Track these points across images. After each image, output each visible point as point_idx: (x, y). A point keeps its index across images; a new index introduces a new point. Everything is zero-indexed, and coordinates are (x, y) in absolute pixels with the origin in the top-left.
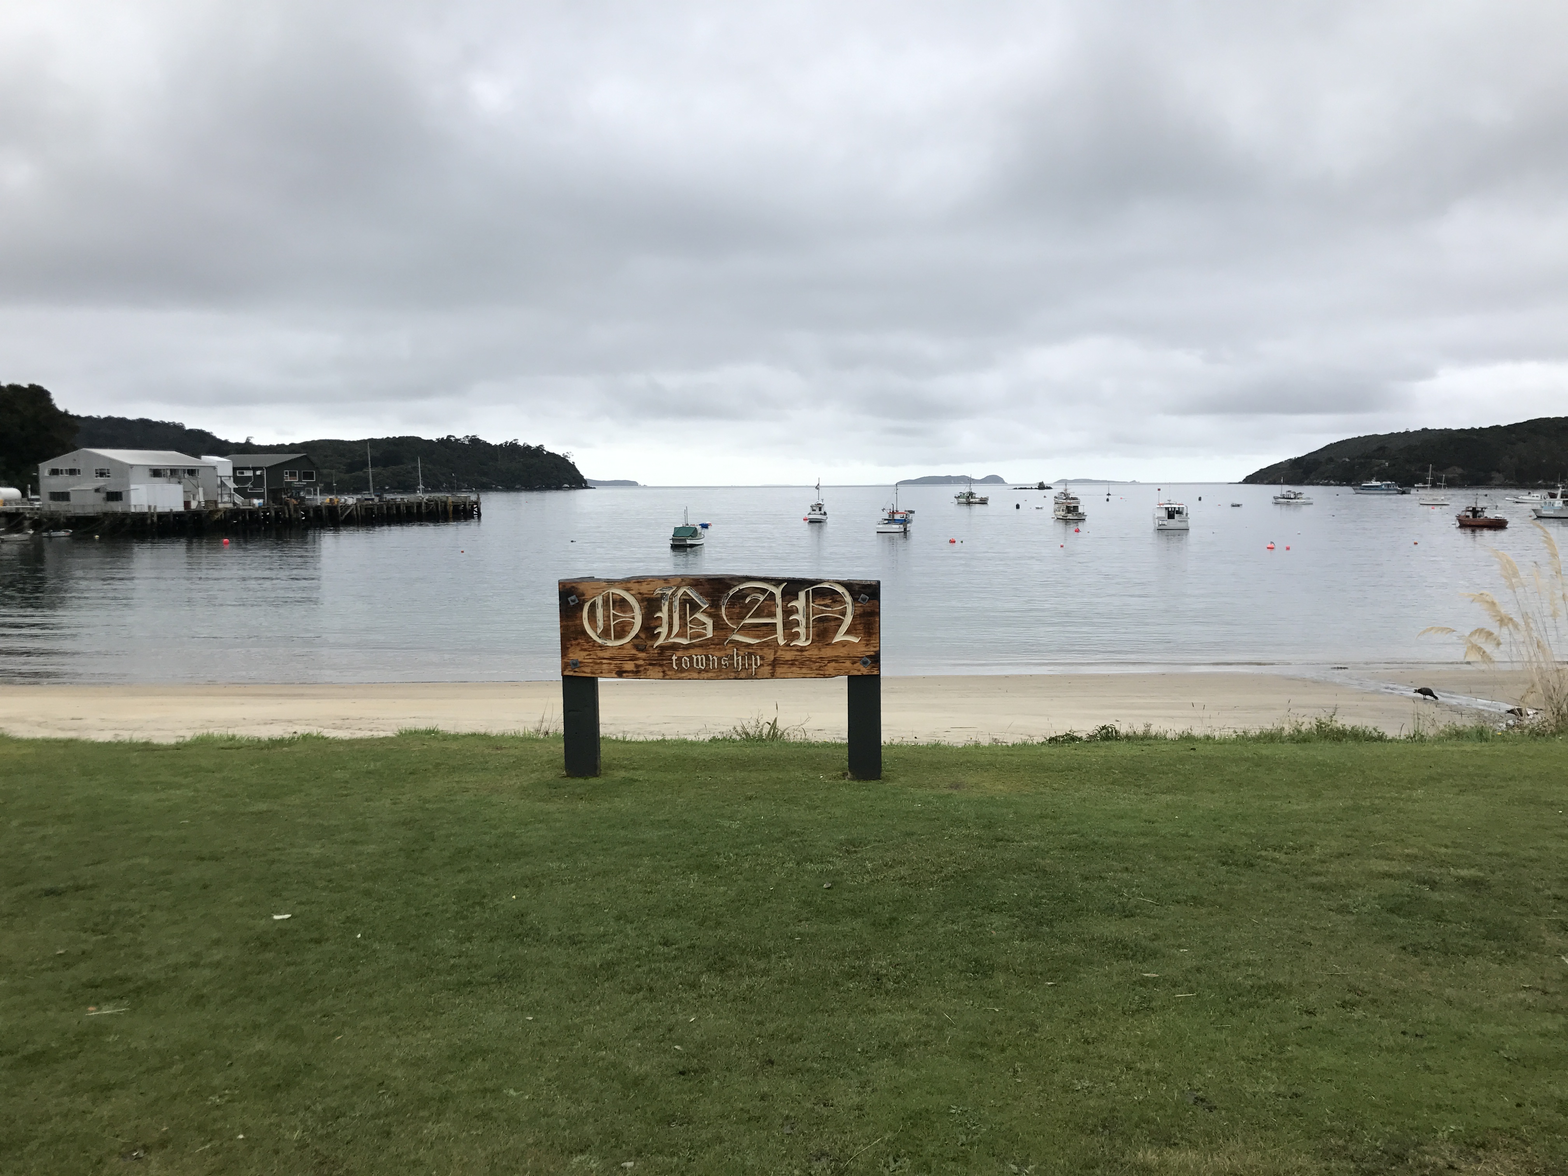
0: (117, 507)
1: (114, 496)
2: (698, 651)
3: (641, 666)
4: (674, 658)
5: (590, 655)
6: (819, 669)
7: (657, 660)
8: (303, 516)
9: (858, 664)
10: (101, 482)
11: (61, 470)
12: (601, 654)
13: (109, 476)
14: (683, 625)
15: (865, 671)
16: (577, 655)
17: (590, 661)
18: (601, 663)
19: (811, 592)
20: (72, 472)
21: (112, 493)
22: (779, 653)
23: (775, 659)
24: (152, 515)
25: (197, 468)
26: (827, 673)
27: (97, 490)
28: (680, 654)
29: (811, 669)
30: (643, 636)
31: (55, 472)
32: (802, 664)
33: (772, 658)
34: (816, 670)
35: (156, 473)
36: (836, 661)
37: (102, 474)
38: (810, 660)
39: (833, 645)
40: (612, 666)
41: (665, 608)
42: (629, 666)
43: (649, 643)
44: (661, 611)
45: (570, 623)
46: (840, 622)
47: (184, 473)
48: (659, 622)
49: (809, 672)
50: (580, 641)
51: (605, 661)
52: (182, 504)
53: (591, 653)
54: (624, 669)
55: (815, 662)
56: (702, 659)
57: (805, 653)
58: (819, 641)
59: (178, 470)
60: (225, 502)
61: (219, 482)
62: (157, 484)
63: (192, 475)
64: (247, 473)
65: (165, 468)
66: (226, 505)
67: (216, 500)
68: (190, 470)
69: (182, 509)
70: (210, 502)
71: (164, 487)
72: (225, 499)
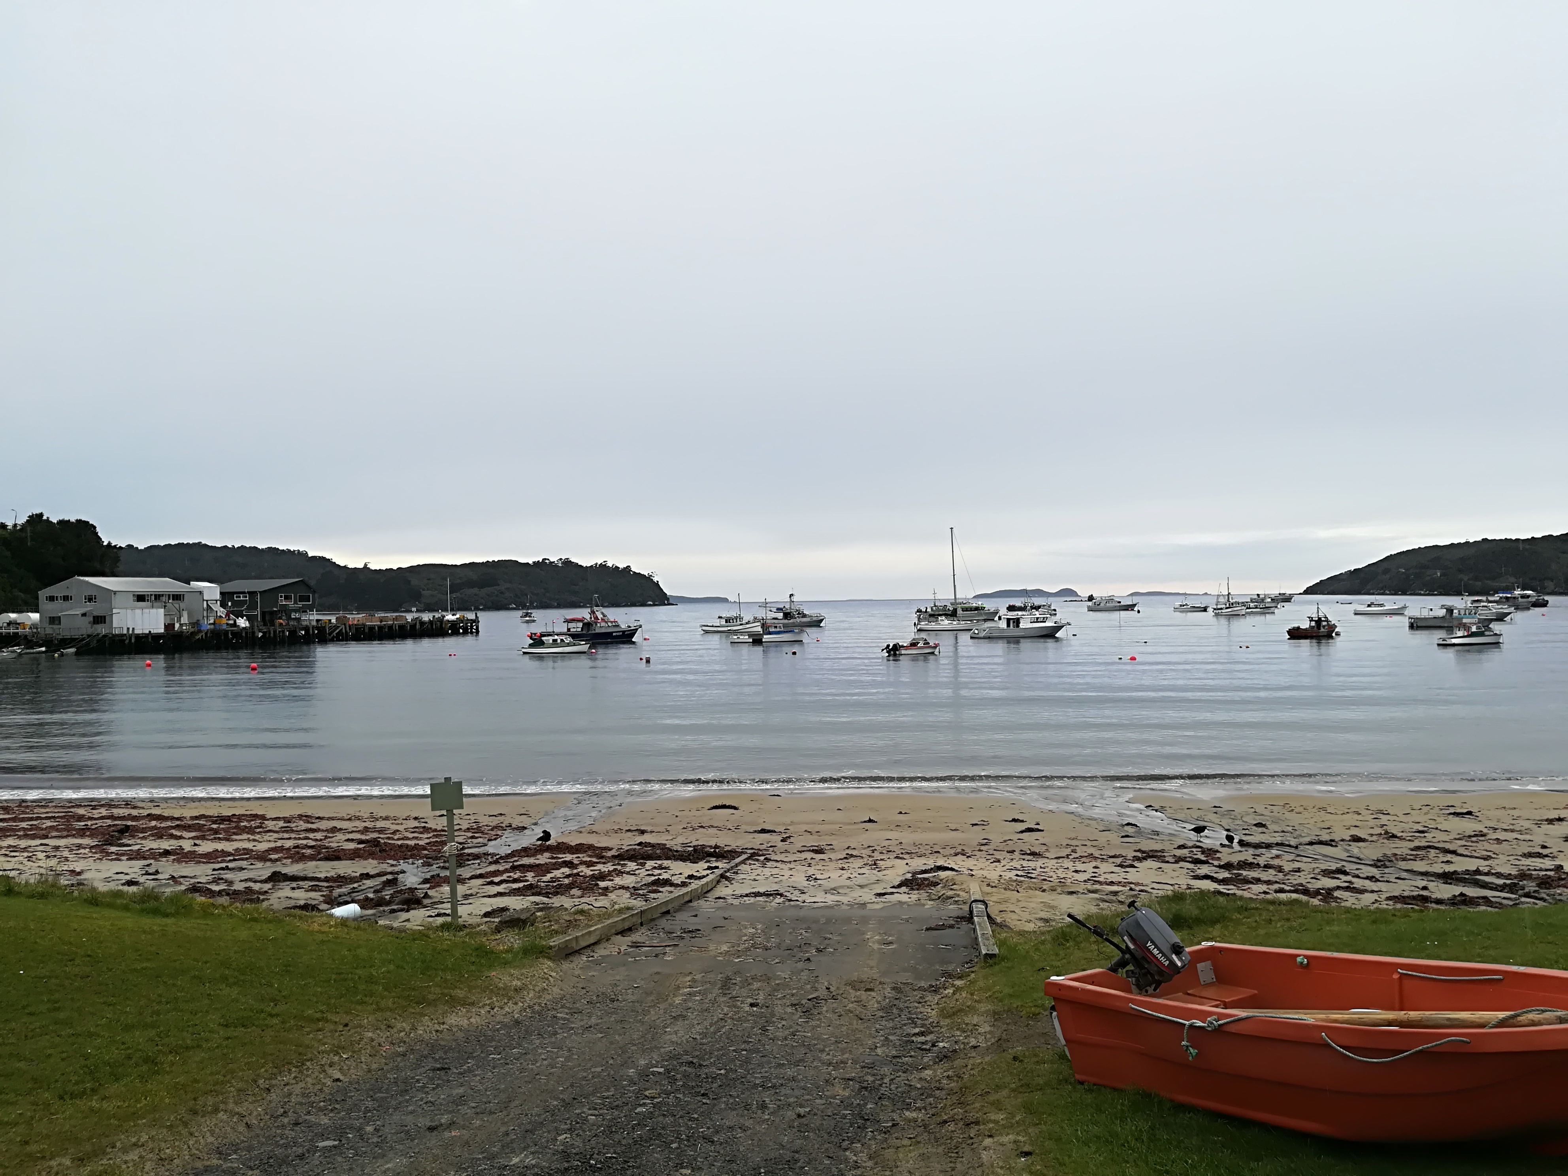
0: (102, 630)
1: (99, 620)
10: (89, 607)
11: (57, 597)
13: (95, 602)
20: (66, 598)
21: (98, 617)
24: (130, 637)
25: (182, 593)
27: (84, 615)
31: (51, 599)
35: (141, 598)
37: (90, 599)
47: (169, 599)
52: (163, 627)
59: (163, 595)
60: (210, 624)
61: (205, 606)
62: (139, 608)
63: (177, 600)
64: (243, 597)
65: (149, 593)
66: (212, 627)
67: (201, 622)
68: (177, 595)
69: (162, 631)
70: (196, 624)
71: (146, 611)
72: (212, 621)
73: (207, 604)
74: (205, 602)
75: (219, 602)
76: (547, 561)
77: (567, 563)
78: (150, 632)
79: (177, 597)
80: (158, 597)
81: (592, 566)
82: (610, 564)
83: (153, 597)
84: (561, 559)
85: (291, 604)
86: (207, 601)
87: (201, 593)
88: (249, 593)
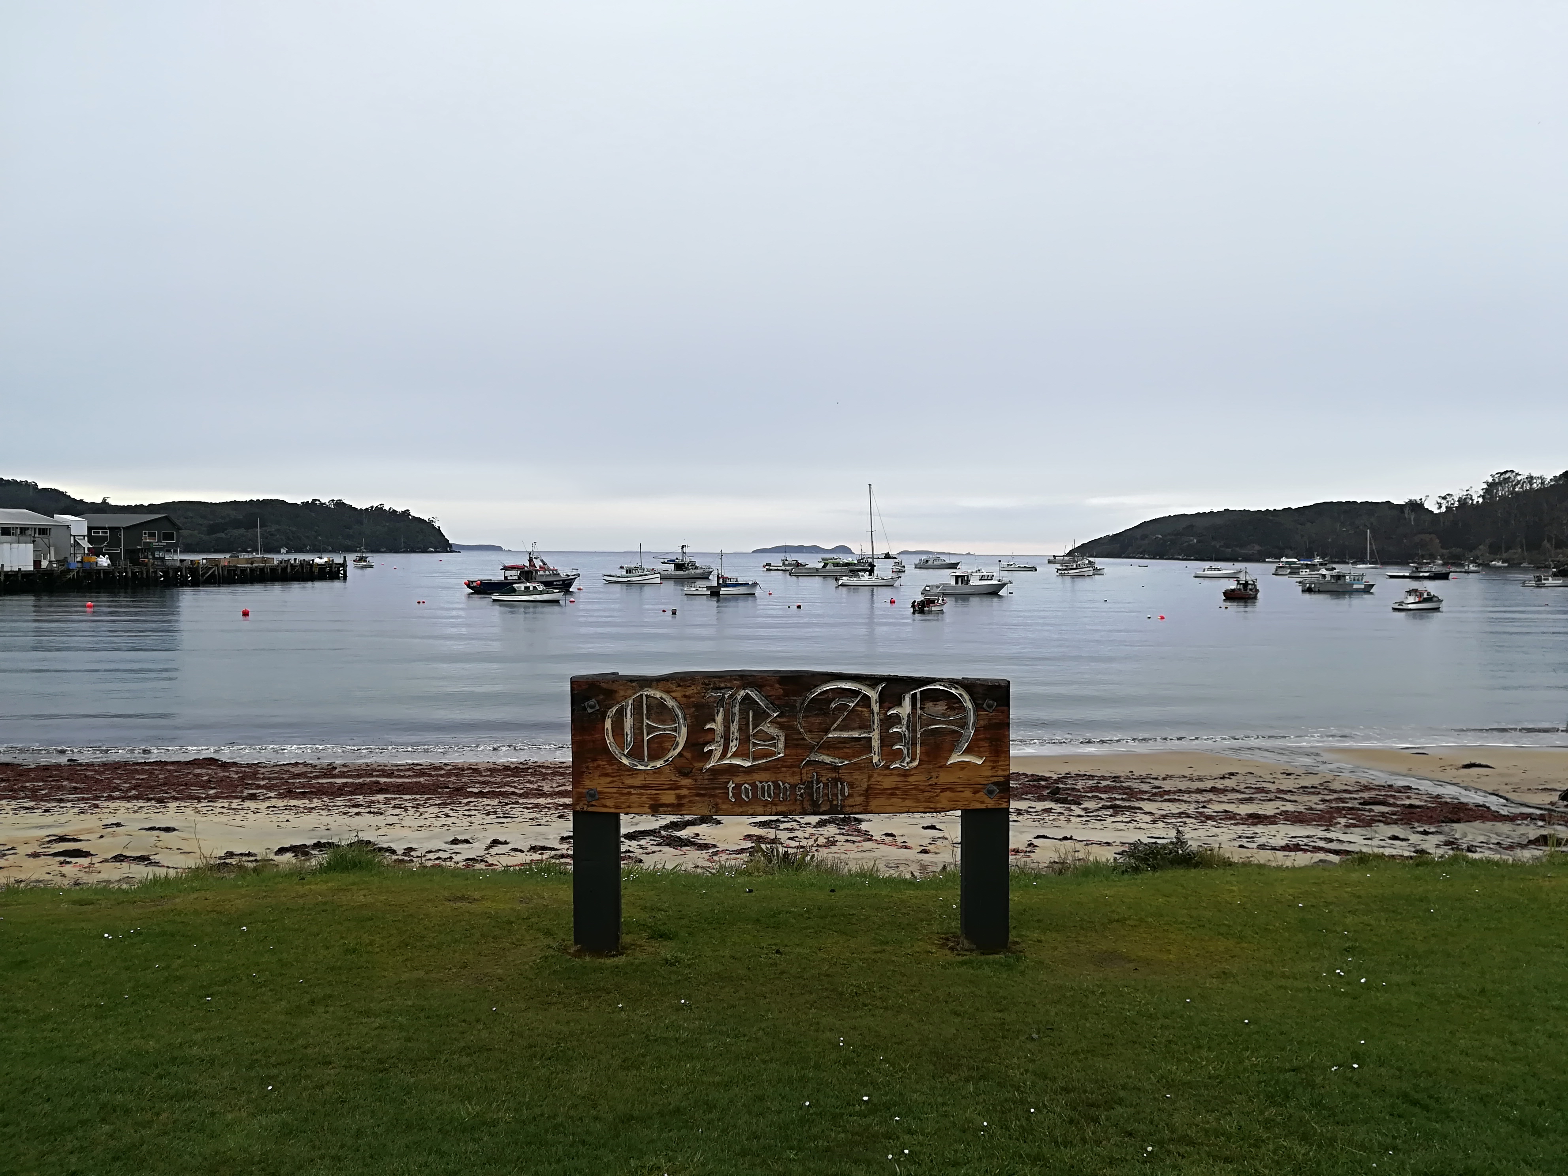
2: (764, 776)
3: (684, 796)
4: (731, 785)
5: (614, 782)
6: (929, 800)
7: (706, 789)
8: (161, 576)
9: (981, 794)
12: (629, 781)
14: (744, 740)
15: (990, 803)
16: (596, 783)
17: (614, 790)
18: (629, 794)
19: (918, 696)
22: (876, 778)
23: (869, 788)
25: (50, 527)
26: (939, 805)
28: (738, 780)
29: (918, 801)
30: (688, 755)
32: (906, 795)
33: (865, 786)
34: (925, 801)
36: (952, 790)
38: (917, 788)
39: (948, 767)
40: (644, 798)
41: (719, 718)
42: (669, 797)
43: (698, 765)
44: (714, 721)
45: (587, 738)
46: (956, 736)
48: (709, 737)
49: (915, 804)
50: (600, 763)
51: (633, 791)
52: (32, 564)
53: (614, 779)
54: (661, 802)
55: (923, 791)
56: (769, 786)
57: (911, 779)
58: (929, 762)
59: (28, 528)
60: (78, 562)
61: (72, 542)
62: (7, 542)
63: (43, 534)
64: (103, 533)
65: (14, 526)
66: (79, 565)
67: (69, 560)
68: (43, 529)
69: (31, 568)
70: (62, 562)
71: (15, 545)
72: (79, 559)
73: (75, 540)
74: (72, 538)
75: (86, 538)
76: (317, 502)
77: (340, 504)
78: (20, 569)
79: (43, 531)
80: (23, 530)
81: (367, 509)
82: (387, 508)
83: (18, 531)
84: (333, 501)
85: (154, 541)
86: (74, 536)
87: (68, 527)
88: (110, 528)
